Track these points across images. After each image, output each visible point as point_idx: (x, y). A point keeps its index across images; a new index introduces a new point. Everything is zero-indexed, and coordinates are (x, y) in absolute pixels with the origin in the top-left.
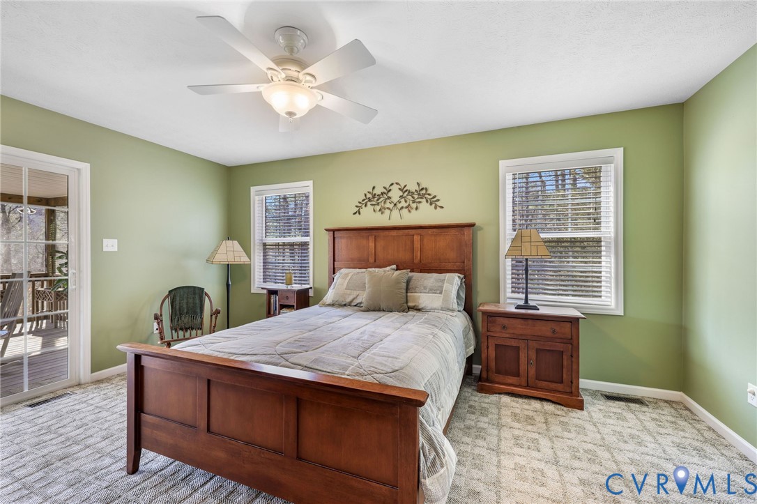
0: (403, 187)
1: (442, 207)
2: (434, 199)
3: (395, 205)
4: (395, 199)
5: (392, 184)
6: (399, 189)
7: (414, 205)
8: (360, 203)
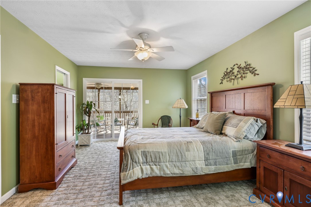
0: (239, 65)
1: (258, 74)
2: (254, 70)
3: (236, 76)
4: (236, 73)
5: (234, 65)
6: (237, 67)
7: (244, 75)
8: (222, 78)
